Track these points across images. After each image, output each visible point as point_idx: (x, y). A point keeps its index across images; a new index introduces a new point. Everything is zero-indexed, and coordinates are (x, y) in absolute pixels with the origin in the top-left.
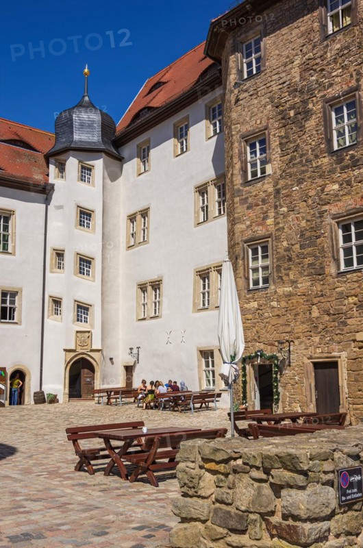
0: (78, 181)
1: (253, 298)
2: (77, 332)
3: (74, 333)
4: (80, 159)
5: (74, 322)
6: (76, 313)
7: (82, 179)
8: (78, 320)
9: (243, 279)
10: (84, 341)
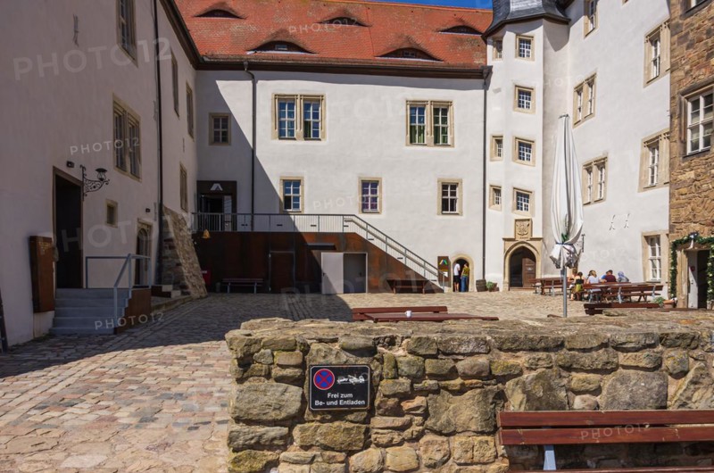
0: (516, 57)
1: (689, 167)
2: (516, 220)
3: (514, 221)
4: (518, 32)
5: (513, 210)
6: (515, 201)
7: (521, 54)
8: (518, 208)
9: (679, 143)
10: (524, 230)
